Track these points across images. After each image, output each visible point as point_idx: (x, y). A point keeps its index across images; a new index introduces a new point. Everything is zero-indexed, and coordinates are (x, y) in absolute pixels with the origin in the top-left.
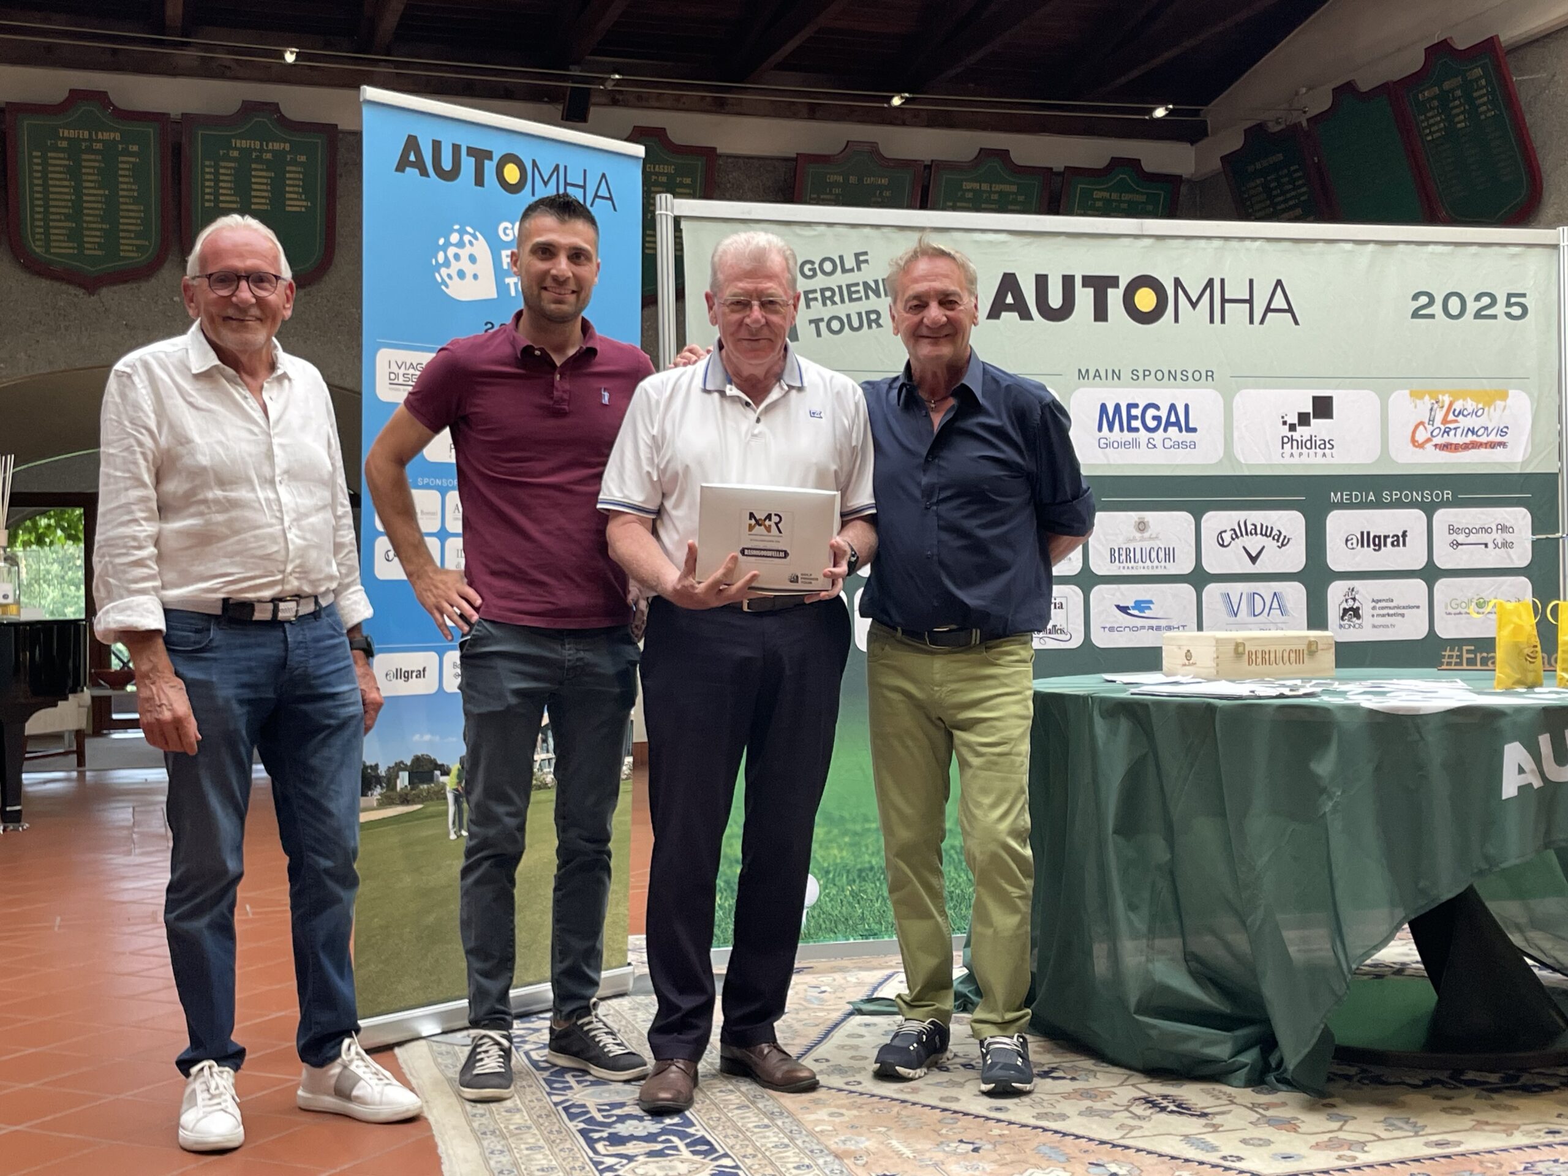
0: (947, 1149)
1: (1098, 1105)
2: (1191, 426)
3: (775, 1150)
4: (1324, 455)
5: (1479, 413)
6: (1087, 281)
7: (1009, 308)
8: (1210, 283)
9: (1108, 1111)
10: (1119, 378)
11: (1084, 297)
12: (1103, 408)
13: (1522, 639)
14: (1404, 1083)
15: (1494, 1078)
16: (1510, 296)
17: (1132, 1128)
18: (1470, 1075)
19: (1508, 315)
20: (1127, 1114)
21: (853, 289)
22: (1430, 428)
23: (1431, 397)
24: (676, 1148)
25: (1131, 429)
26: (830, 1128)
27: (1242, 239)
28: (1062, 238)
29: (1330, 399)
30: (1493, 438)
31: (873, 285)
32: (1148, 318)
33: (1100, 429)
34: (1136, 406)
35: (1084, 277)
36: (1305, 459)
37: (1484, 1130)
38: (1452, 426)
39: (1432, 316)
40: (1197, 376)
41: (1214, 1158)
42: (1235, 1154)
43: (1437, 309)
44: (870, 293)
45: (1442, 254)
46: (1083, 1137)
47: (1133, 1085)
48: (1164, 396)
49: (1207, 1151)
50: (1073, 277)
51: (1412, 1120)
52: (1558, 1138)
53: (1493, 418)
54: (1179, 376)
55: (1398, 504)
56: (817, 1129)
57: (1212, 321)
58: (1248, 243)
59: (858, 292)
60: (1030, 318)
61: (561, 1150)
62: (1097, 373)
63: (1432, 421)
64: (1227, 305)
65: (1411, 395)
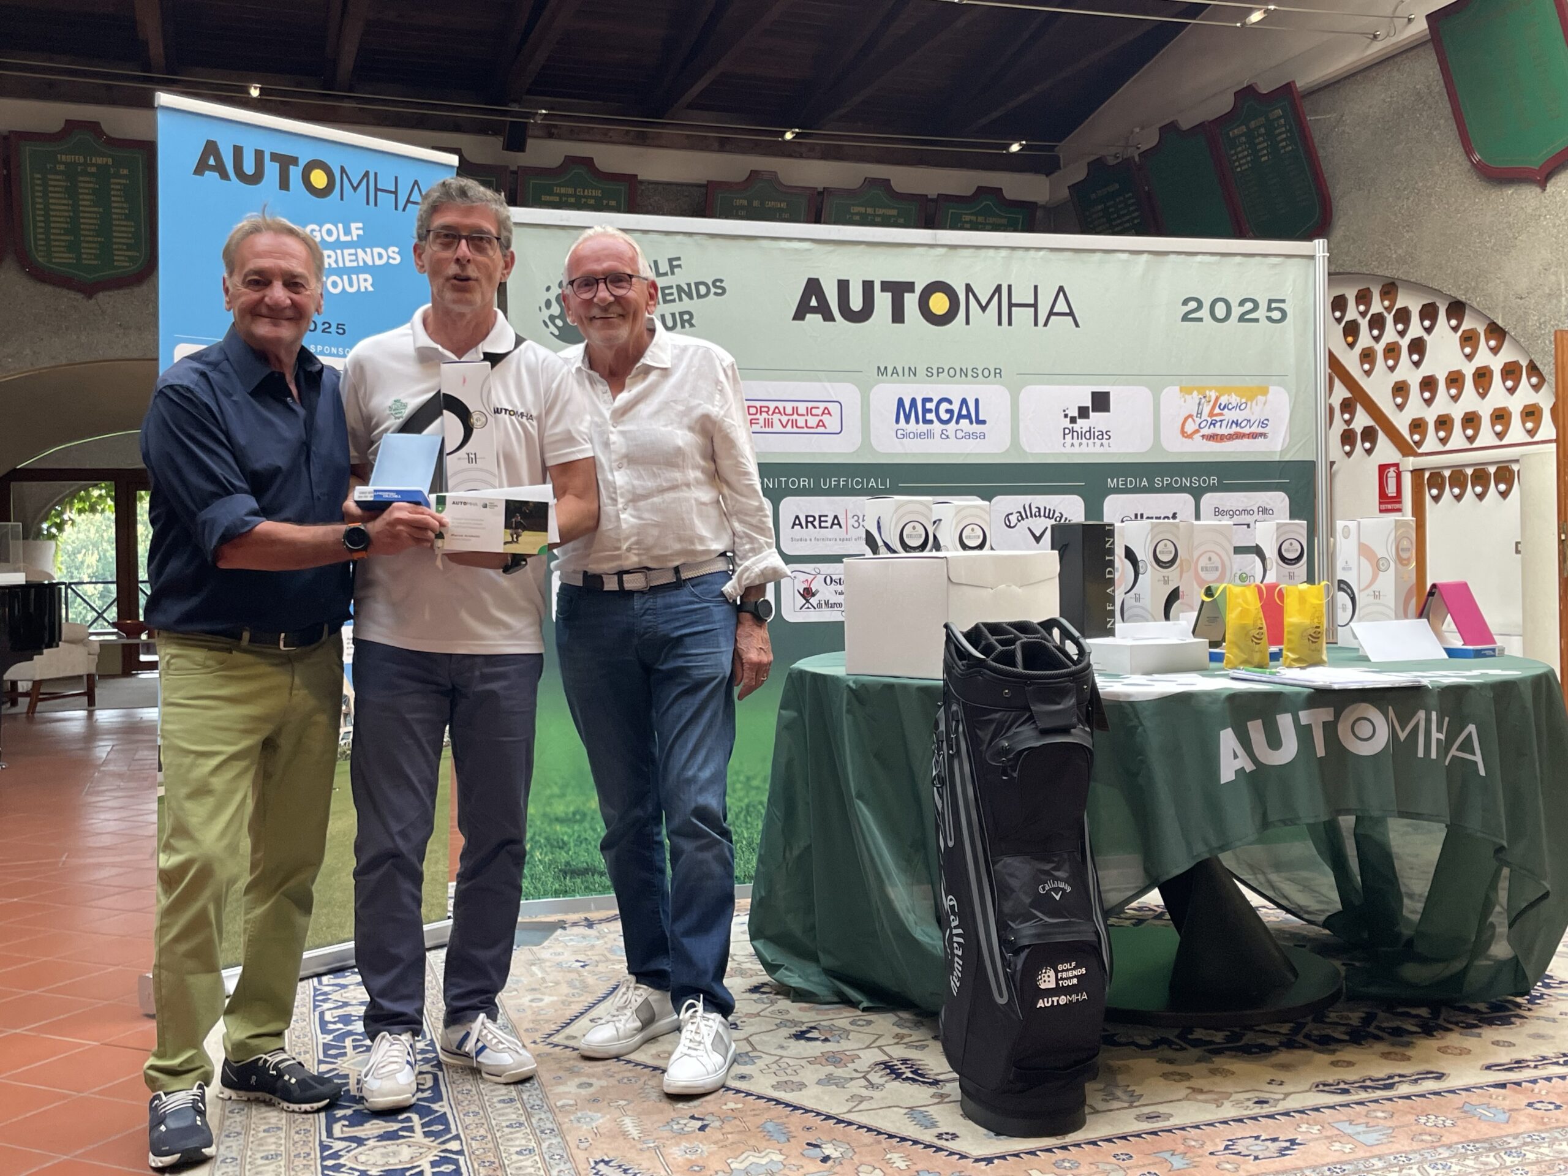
0: (675, 1127)
1: (839, 1072)
2: (981, 418)
3: (507, 1130)
4: (1102, 445)
5: (1243, 407)
6: (886, 286)
7: (814, 310)
8: (998, 289)
9: (845, 1079)
10: (915, 375)
11: (883, 301)
12: (901, 402)
13: (1249, 621)
14: (1134, 1044)
15: (1219, 1037)
16: (1271, 301)
17: (862, 1099)
18: (1198, 1034)
19: (1269, 319)
20: (863, 1082)
21: (667, 291)
22: (1198, 421)
23: (1199, 393)
24: (411, 1129)
25: (927, 422)
26: (572, 1102)
27: (1027, 249)
28: (862, 247)
29: (1107, 394)
30: (1254, 429)
31: (686, 288)
32: (942, 320)
33: (897, 421)
34: (930, 400)
35: (883, 283)
36: (1084, 449)
37: (1196, 1100)
38: (1218, 418)
39: (1200, 320)
40: (986, 373)
41: (928, 1136)
42: (951, 1131)
43: (1204, 313)
44: (683, 295)
45: (1209, 263)
46: (812, 1111)
47: (879, 1047)
48: (956, 391)
49: (926, 1128)
50: (872, 282)
51: (1130, 1089)
52: (1266, 1109)
53: (1255, 412)
54: (970, 373)
55: (1169, 489)
56: (559, 1104)
57: (1000, 323)
58: (1032, 253)
59: (672, 294)
60: (833, 319)
61: (297, 1133)
62: (895, 371)
63: (1199, 414)
64: (1014, 309)
65: (1181, 391)
